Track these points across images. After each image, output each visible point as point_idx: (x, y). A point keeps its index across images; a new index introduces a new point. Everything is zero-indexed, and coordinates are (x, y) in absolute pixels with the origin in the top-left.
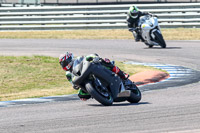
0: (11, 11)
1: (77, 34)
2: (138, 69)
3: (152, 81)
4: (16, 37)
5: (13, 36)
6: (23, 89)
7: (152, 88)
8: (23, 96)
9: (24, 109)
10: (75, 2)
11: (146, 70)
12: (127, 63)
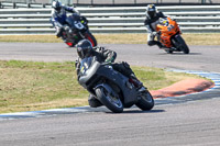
0: (41, 12)
1: (113, 38)
2: (180, 77)
3: (195, 90)
4: (46, 41)
5: (43, 39)
6: (54, 98)
7: (195, 98)
8: (53, 106)
9: (54, 120)
10: (111, 3)
11: (188, 78)
12: (167, 70)
